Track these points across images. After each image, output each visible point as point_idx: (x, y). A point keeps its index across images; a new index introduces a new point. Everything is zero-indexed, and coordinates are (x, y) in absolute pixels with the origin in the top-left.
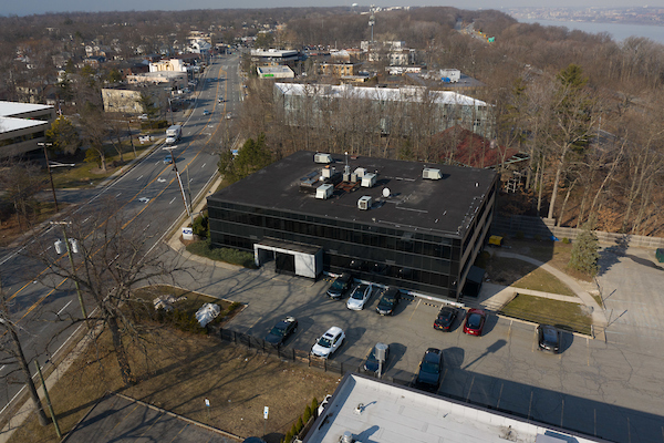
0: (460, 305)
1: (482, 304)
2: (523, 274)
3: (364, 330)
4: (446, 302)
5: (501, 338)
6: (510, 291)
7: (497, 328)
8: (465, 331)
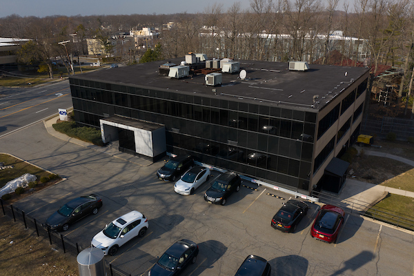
0: (313, 199)
1: (344, 201)
2: (396, 173)
3: (182, 219)
4: (295, 194)
5: (366, 248)
6: (379, 190)
7: (360, 233)
8: (313, 235)
